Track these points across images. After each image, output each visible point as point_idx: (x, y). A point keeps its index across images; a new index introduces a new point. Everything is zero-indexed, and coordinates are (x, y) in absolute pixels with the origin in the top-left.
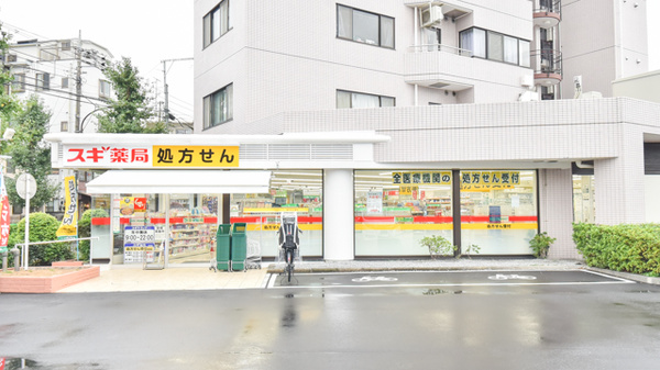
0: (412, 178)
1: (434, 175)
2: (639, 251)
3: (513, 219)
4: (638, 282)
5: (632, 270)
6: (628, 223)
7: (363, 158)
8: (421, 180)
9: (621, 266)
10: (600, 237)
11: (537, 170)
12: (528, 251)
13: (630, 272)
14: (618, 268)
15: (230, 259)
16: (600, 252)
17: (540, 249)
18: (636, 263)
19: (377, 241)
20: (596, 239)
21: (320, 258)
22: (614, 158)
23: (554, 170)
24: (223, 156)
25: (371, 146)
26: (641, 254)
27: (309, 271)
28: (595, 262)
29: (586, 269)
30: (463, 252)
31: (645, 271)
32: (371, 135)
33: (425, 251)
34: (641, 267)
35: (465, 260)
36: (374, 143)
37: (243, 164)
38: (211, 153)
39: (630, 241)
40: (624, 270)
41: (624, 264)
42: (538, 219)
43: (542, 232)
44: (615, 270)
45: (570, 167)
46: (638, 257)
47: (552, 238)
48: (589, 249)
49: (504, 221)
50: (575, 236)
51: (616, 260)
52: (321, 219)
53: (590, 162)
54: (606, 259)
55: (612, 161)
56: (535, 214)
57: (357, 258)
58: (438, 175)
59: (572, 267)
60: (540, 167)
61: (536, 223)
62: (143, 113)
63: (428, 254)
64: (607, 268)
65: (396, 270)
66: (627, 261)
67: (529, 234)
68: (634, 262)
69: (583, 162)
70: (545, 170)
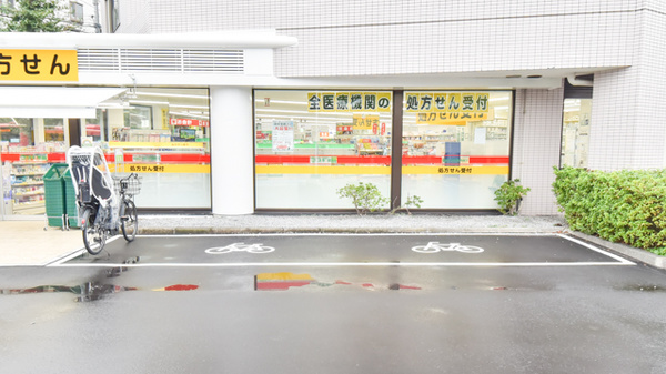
0: (335, 102)
1: (367, 98)
2: (648, 215)
3: (473, 160)
4: (640, 263)
5: (633, 242)
6: (635, 169)
7: (260, 70)
8: (349, 105)
9: (616, 236)
10: (590, 189)
11: (514, 91)
12: (493, 205)
13: (629, 244)
14: (611, 238)
15: (65, 213)
16: (587, 211)
17: (509, 203)
18: (639, 233)
19: (284, 188)
20: (584, 192)
21: (207, 211)
22: (625, 68)
23: (537, 90)
24: (54, 65)
25: (271, 52)
26: (649, 219)
27: (171, 232)
28: (579, 225)
29: (565, 233)
30: (403, 205)
31: (653, 246)
32: (271, 36)
33: (348, 204)
34: (647, 240)
35: (403, 217)
36: (275, 48)
37: (84, 77)
38: (36, 60)
39: (634, 198)
40: (620, 241)
41: (621, 233)
42: (509, 160)
43: (513, 178)
44: (607, 239)
45: (560, 85)
46: (645, 223)
47: (525, 187)
48: (573, 206)
49: (465, 162)
50: (557, 186)
51: (610, 225)
52: (207, 159)
53: (590, 77)
54: (595, 223)
55: (621, 74)
56: (507, 154)
57: (258, 212)
58: (373, 97)
59: (547, 229)
60: (519, 85)
61: (506, 166)
62: (49, 25)
63: (353, 207)
64: (595, 234)
65: (294, 231)
66: (627, 228)
67: (496, 181)
68: (637, 231)
69: (579, 78)
70: (525, 91)
